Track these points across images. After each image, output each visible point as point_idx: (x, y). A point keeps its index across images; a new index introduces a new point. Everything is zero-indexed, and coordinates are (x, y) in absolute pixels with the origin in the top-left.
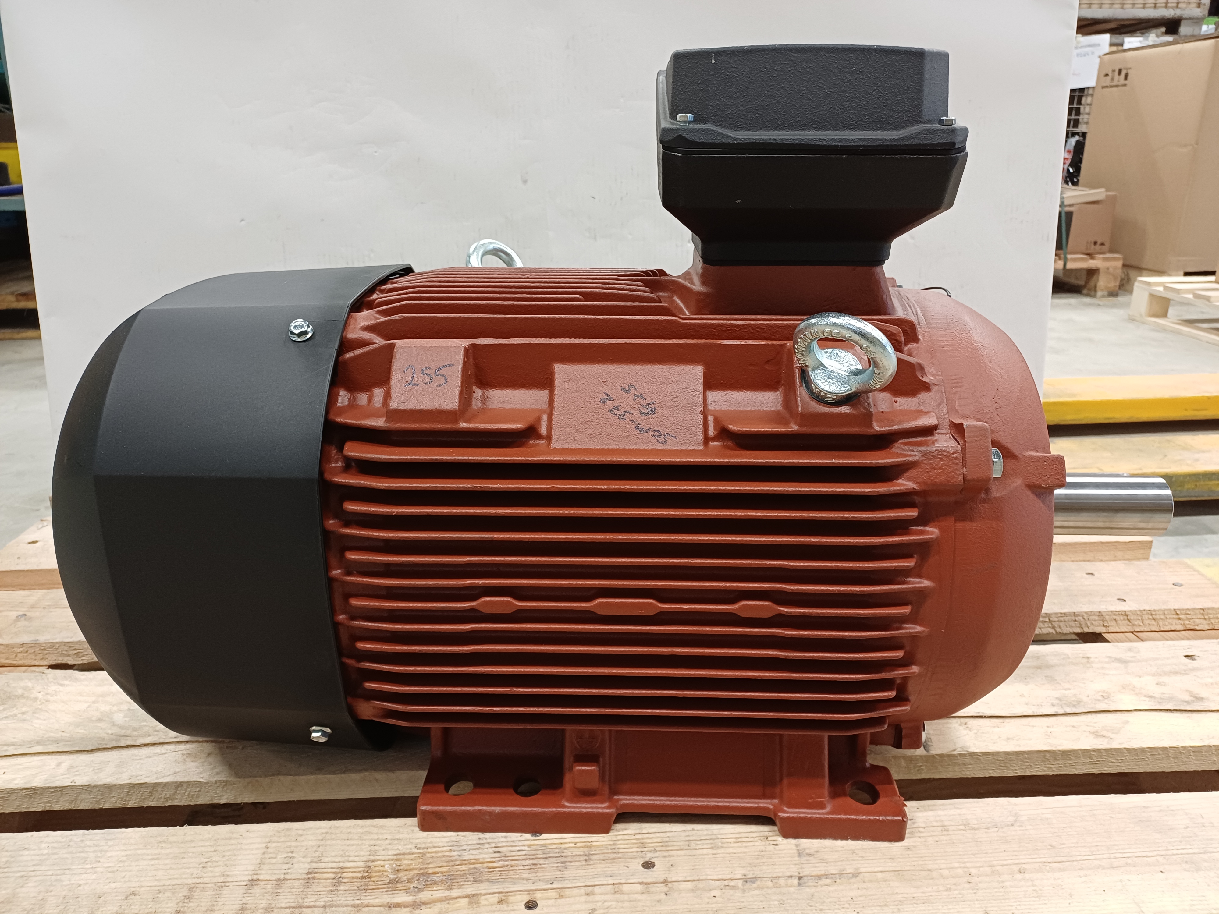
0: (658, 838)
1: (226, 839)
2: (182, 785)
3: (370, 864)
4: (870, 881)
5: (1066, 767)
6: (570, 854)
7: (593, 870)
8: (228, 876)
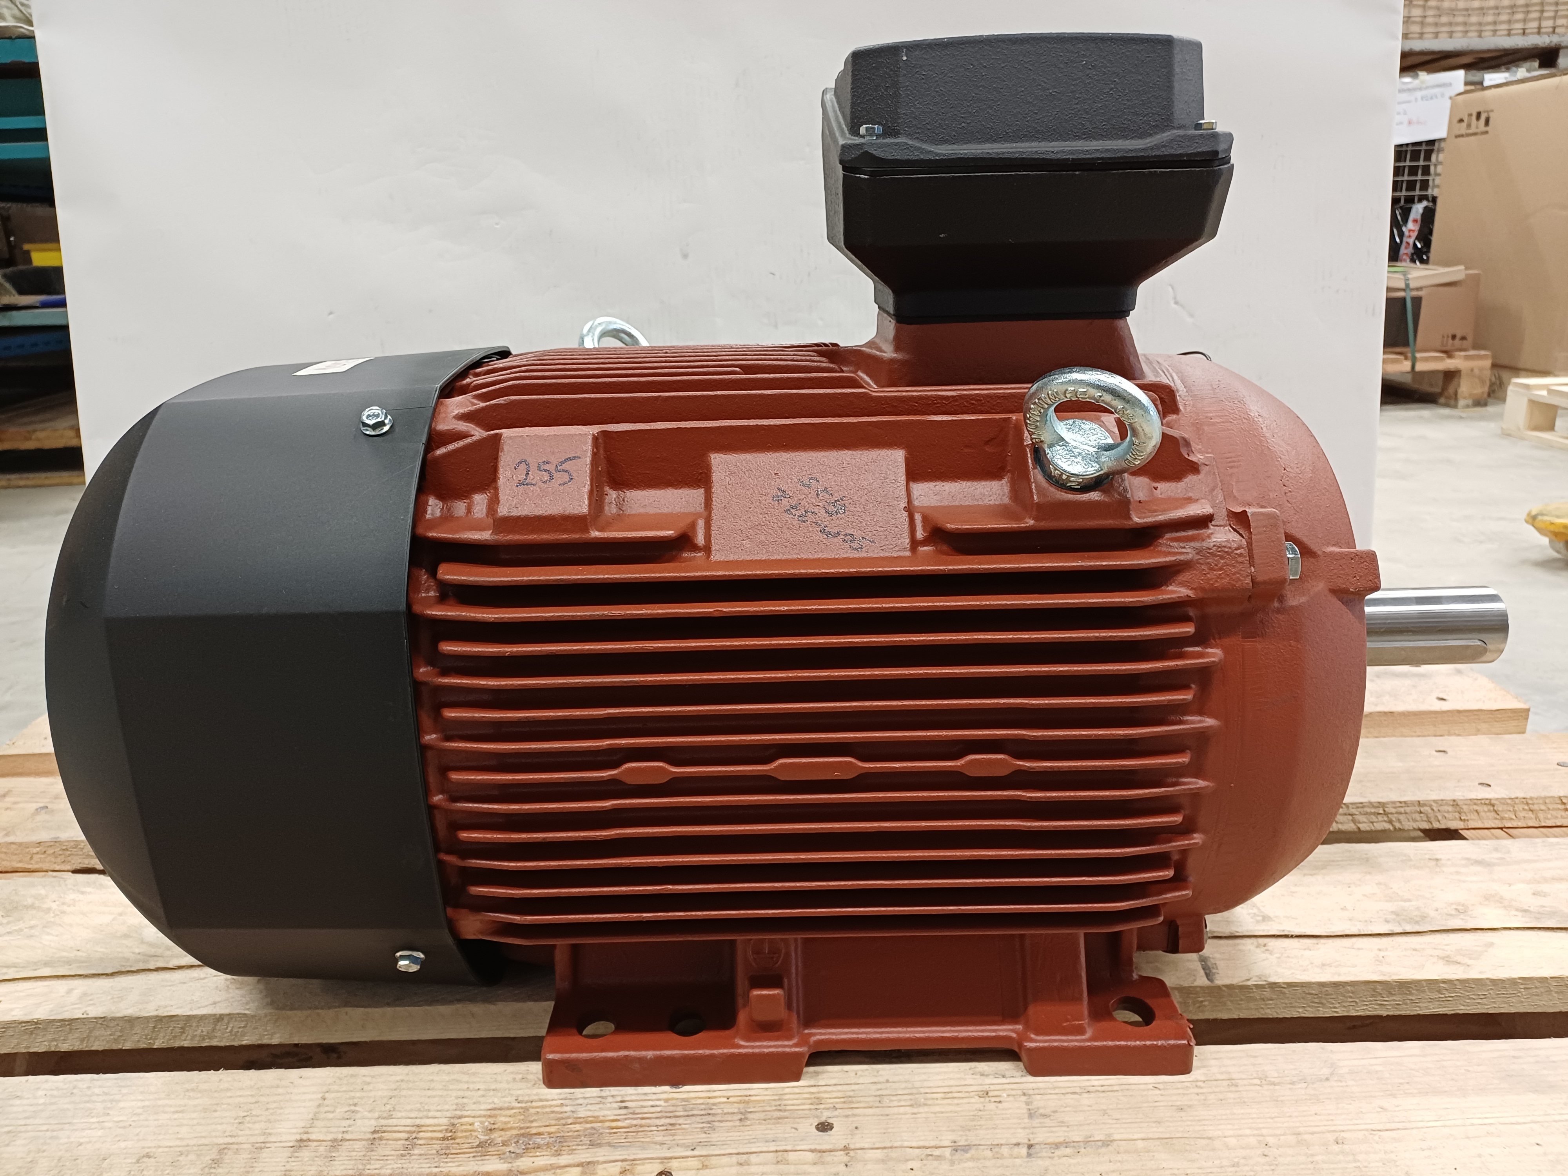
0: (839, 1091)
1: (272, 1087)
2: (223, 1019)
3: (456, 1121)
4: (1127, 1152)
5: (1406, 1004)
6: (720, 1111)
7: (750, 1133)
8: (270, 1134)
